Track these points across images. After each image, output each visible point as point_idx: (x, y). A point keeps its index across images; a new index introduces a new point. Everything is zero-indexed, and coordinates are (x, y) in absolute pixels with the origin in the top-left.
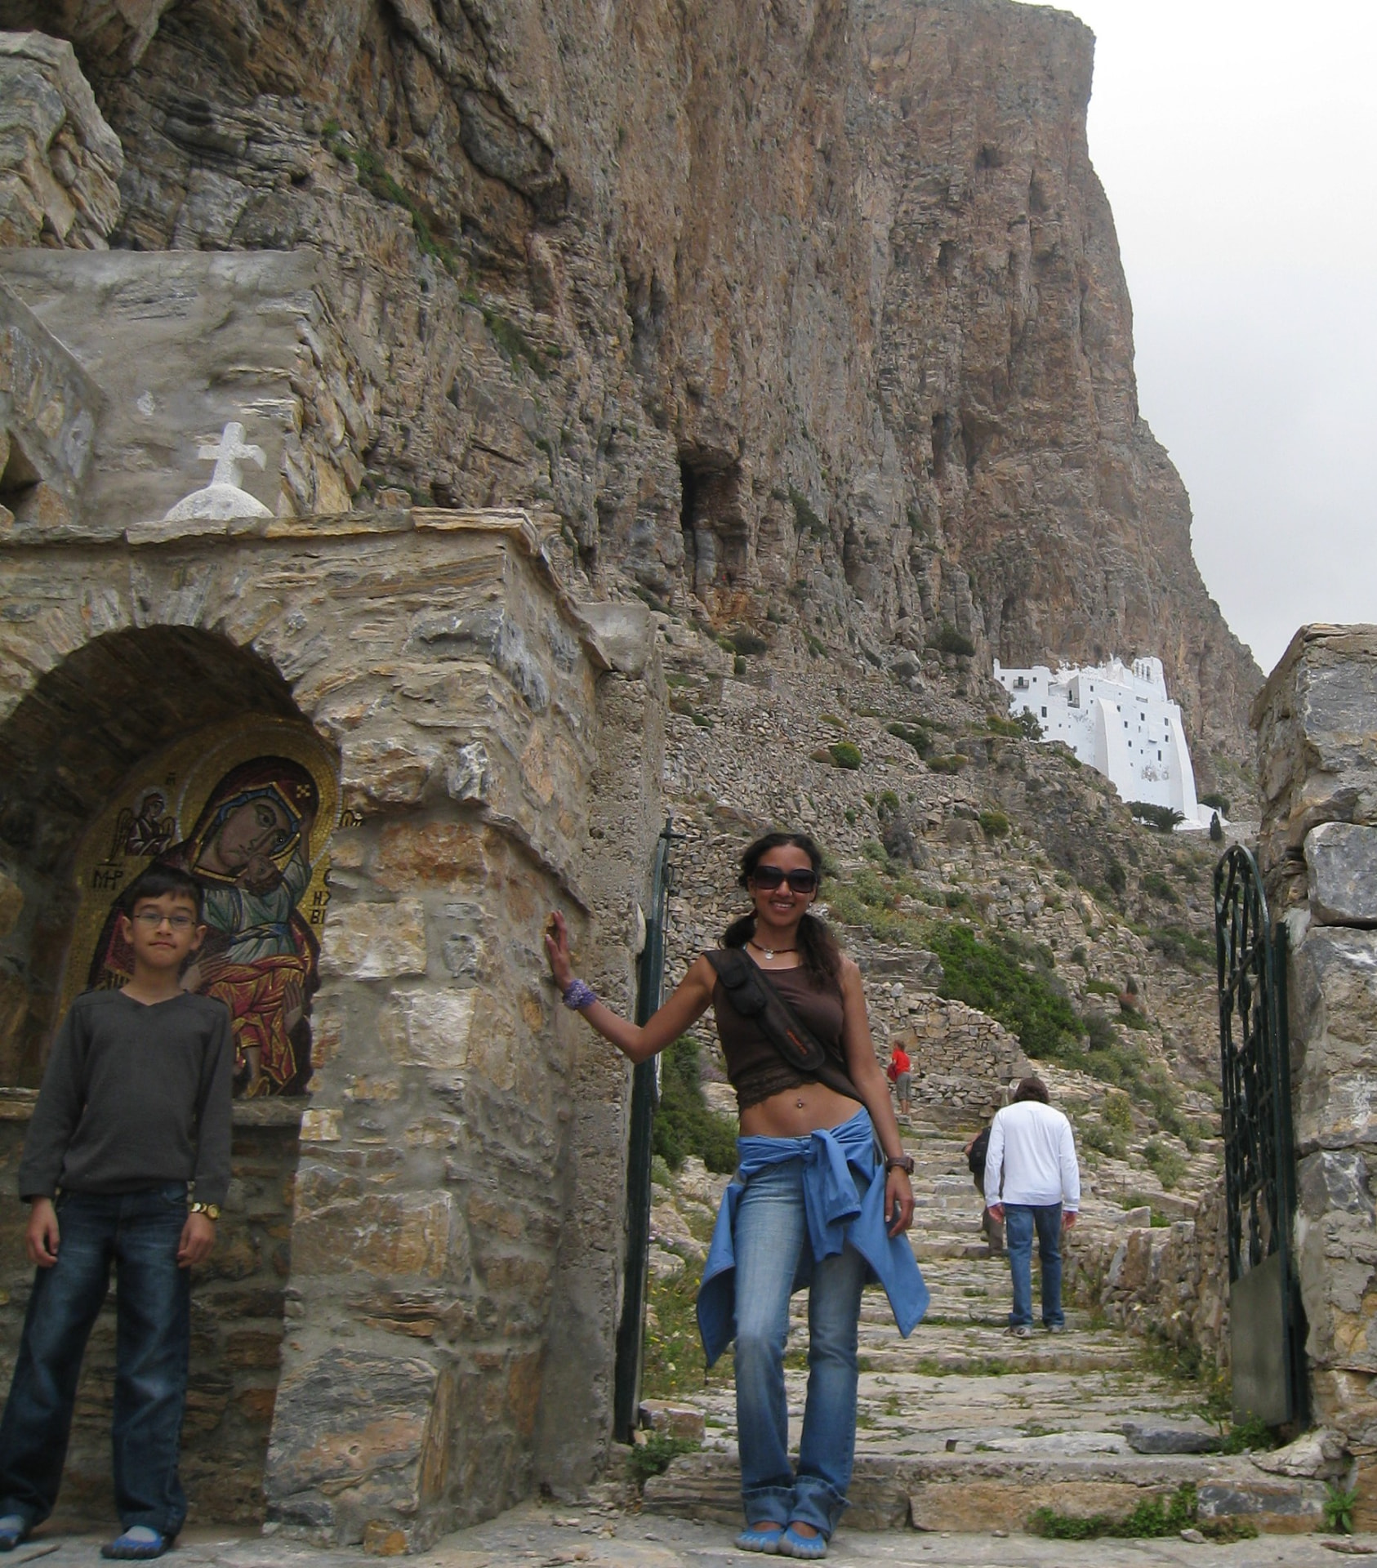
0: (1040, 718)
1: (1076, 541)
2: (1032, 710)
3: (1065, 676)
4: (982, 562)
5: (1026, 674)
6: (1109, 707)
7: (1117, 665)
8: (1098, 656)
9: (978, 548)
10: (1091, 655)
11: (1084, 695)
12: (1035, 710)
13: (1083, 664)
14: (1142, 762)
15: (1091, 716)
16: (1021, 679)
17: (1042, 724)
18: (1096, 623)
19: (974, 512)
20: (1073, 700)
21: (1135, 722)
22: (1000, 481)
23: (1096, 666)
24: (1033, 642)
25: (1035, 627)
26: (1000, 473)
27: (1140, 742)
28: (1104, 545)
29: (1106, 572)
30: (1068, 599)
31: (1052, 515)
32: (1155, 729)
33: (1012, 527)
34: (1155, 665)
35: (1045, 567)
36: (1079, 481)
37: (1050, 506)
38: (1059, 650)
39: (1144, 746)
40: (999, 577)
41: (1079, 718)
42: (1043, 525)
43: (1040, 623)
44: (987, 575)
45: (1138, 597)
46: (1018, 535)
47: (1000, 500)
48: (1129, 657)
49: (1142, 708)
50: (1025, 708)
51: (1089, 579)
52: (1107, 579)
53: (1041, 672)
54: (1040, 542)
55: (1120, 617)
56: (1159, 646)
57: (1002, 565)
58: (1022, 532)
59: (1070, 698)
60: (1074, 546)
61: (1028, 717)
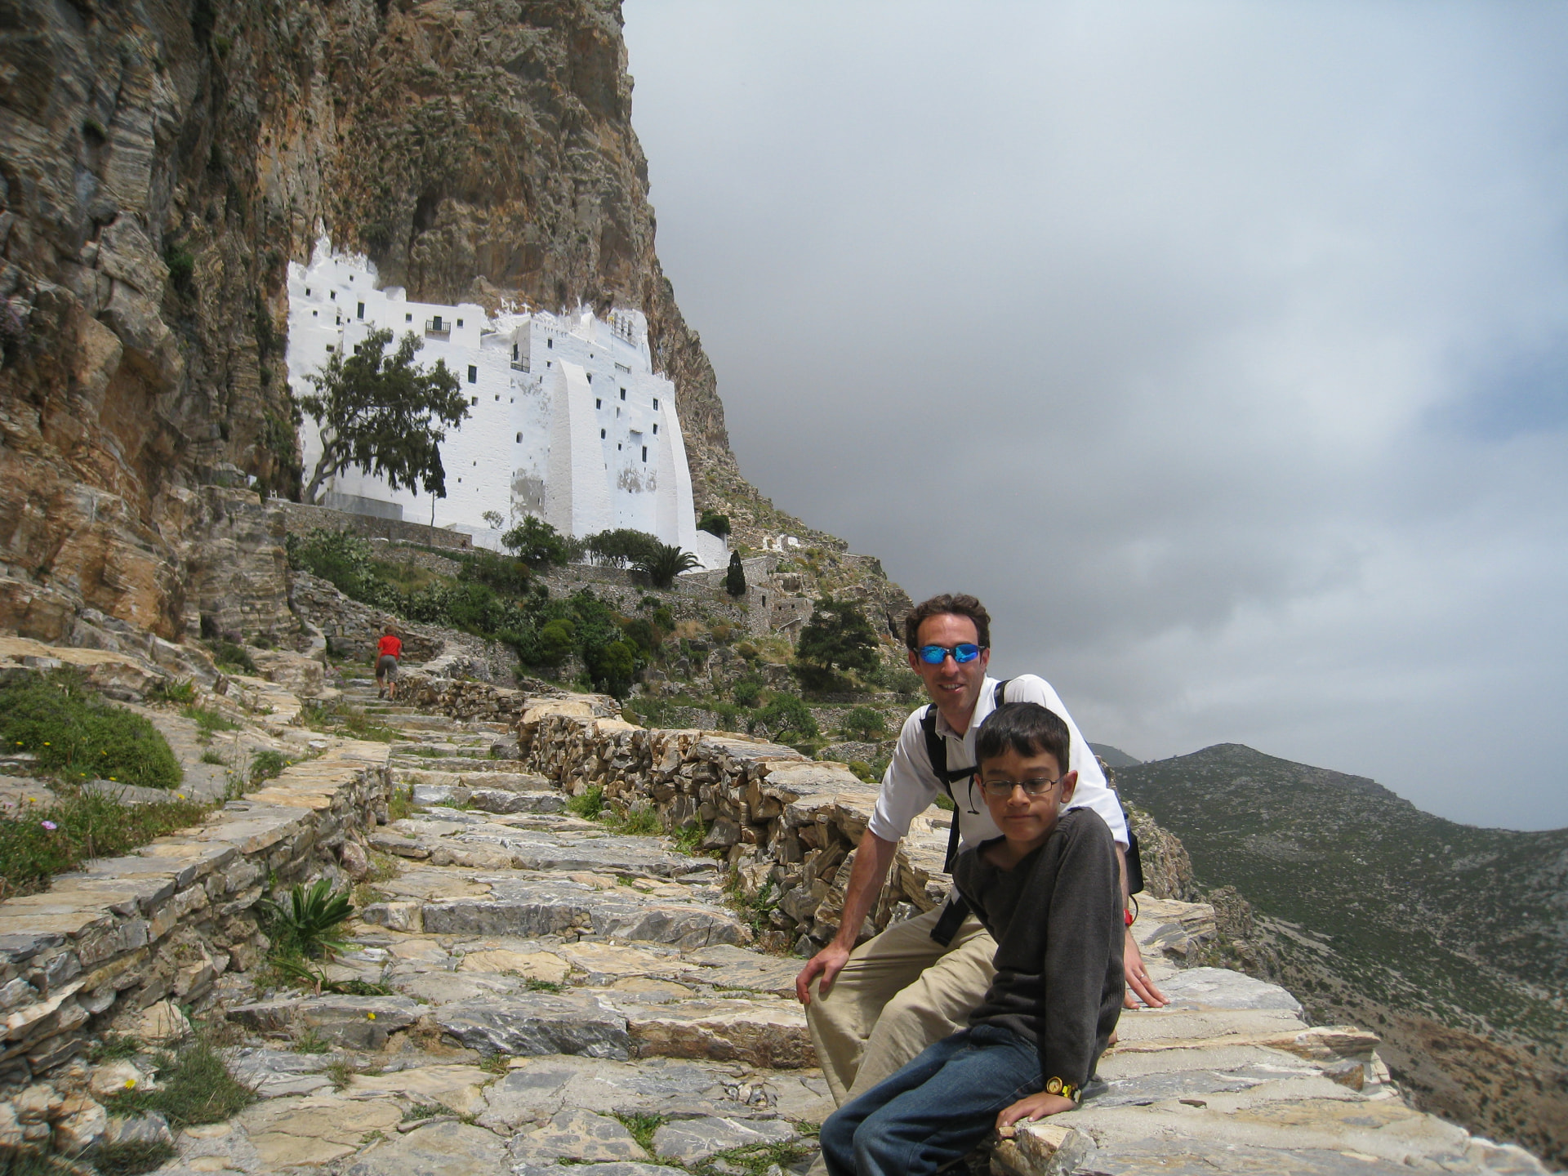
0: (463, 381)
1: (536, 127)
2: (452, 368)
3: (508, 323)
4: (389, 136)
5: (448, 313)
6: (575, 373)
7: (587, 315)
8: (561, 299)
9: (385, 115)
10: (550, 294)
11: (537, 353)
12: (457, 368)
13: (538, 304)
14: (620, 462)
15: (548, 387)
16: (438, 320)
17: (467, 391)
18: (560, 249)
19: (383, 64)
20: (519, 360)
21: (611, 401)
22: (426, 26)
23: (557, 312)
24: (461, 267)
25: (465, 242)
26: (427, 15)
27: (618, 433)
28: (575, 144)
29: (577, 182)
30: (519, 205)
31: (502, 82)
32: (638, 413)
33: (439, 91)
34: (638, 320)
35: (487, 154)
36: (545, 42)
37: (500, 69)
38: (500, 282)
39: (625, 438)
40: (414, 162)
41: (527, 389)
42: (488, 93)
43: (474, 237)
44: (394, 154)
45: (619, 224)
46: (448, 103)
47: (425, 52)
48: (602, 307)
49: (622, 380)
50: (441, 364)
51: (552, 184)
52: (576, 191)
53: (471, 312)
54: (480, 116)
55: (594, 247)
56: (642, 298)
57: (420, 143)
58: (456, 100)
59: (516, 356)
60: (533, 133)
61: (442, 376)
